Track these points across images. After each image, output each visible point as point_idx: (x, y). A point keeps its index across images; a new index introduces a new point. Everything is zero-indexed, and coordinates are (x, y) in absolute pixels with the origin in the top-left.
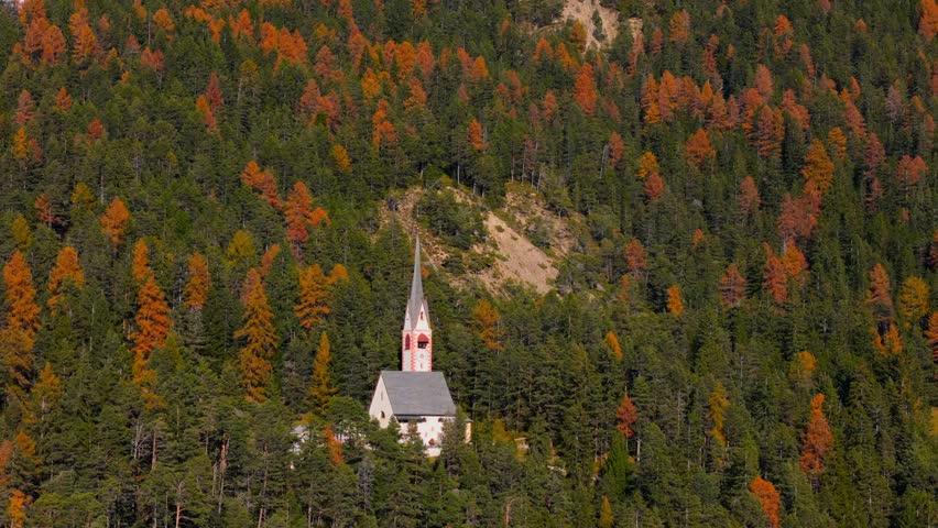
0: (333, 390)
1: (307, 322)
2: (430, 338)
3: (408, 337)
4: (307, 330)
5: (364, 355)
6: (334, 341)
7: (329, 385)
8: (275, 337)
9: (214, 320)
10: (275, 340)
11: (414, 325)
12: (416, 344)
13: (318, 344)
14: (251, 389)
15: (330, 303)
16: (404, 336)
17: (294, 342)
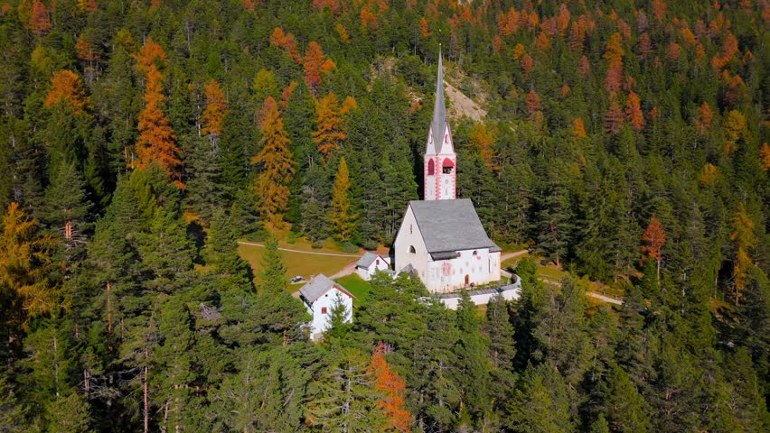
0: (353, 217)
1: (325, 148)
2: (454, 162)
3: (431, 162)
4: (325, 156)
5: (382, 179)
6: (353, 167)
7: (349, 212)
8: (292, 162)
9: (231, 147)
10: (292, 166)
11: (438, 149)
12: (441, 169)
13: (337, 170)
14: (270, 215)
15: (345, 129)
16: (427, 160)
17: (312, 167)
